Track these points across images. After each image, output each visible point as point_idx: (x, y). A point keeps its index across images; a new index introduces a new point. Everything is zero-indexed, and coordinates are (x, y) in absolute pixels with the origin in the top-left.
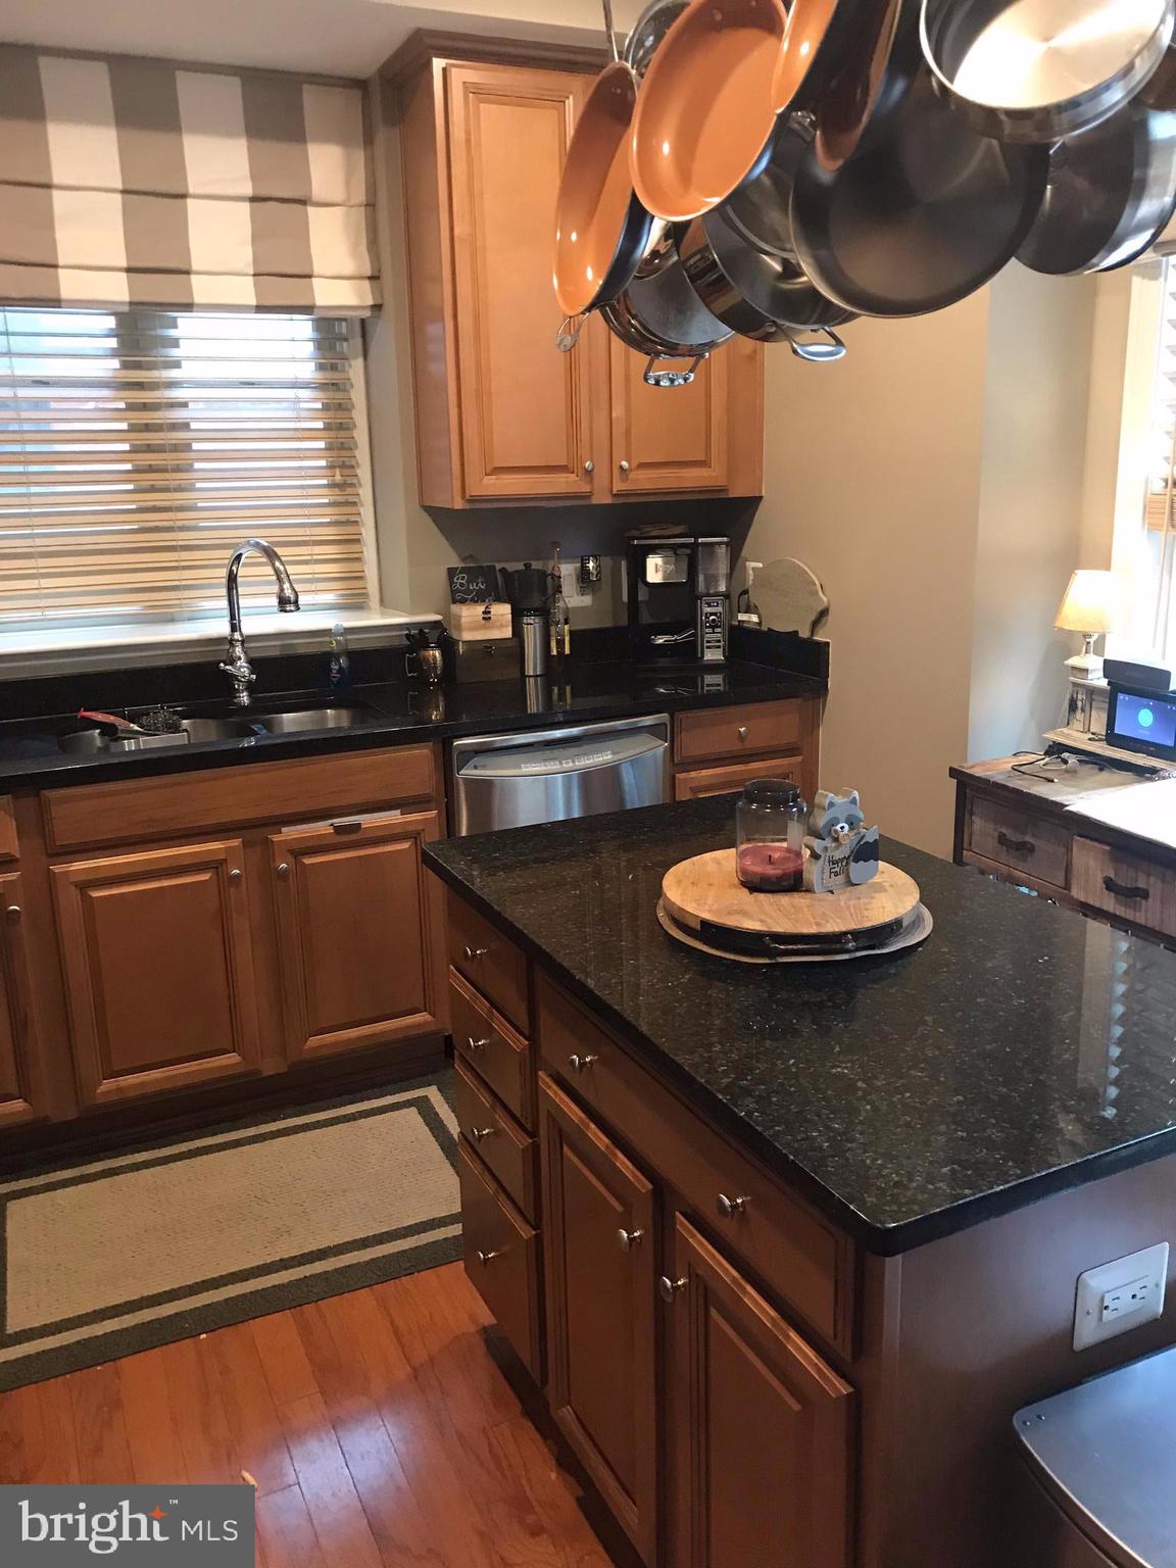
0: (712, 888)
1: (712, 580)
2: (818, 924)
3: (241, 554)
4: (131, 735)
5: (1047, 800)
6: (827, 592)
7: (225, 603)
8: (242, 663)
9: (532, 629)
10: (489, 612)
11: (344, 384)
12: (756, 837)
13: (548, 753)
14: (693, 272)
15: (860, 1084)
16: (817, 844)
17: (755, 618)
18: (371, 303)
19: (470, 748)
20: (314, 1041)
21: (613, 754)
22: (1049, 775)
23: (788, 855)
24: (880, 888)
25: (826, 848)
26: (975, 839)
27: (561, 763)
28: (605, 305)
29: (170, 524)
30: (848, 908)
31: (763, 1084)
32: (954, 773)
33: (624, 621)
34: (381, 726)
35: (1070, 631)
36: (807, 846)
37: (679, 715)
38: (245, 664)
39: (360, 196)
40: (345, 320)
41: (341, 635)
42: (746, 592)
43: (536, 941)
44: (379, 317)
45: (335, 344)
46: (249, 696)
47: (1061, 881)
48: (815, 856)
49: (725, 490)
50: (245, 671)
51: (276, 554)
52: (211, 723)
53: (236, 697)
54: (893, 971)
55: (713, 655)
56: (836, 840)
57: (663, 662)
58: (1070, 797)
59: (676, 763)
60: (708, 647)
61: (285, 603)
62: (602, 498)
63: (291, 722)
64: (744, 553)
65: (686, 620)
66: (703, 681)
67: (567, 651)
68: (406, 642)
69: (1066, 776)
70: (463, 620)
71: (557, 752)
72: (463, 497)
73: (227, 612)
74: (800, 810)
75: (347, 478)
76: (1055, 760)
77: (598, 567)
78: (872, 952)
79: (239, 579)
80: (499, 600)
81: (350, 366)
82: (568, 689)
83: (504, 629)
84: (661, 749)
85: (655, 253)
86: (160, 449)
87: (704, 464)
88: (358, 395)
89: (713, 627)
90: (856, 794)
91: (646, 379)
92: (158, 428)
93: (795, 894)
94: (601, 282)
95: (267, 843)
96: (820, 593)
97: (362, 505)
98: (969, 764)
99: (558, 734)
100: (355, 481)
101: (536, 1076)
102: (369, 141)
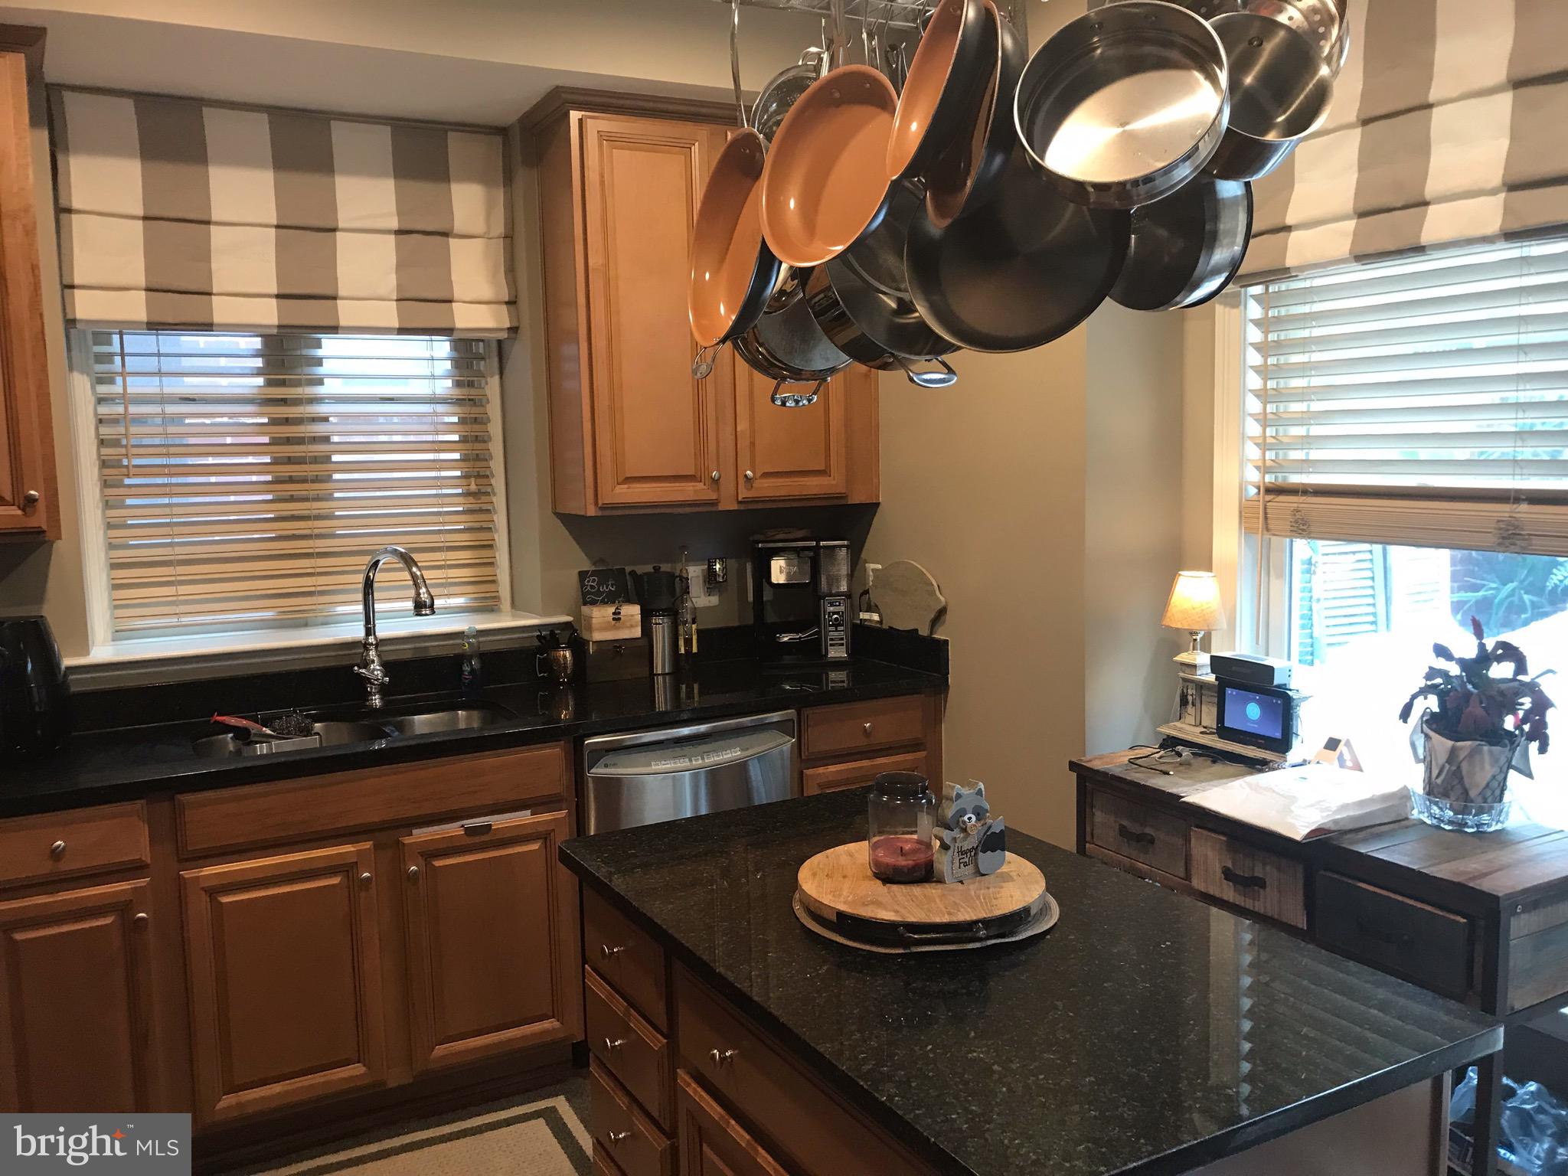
0: (847, 879)
1: (833, 580)
2: (949, 914)
3: (378, 561)
4: (264, 739)
5: (1164, 792)
6: (943, 591)
7: (360, 608)
8: (376, 667)
9: (661, 629)
10: (620, 613)
11: (481, 400)
12: (888, 829)
13: (678, 751)
14: (817, 308)
15: (996, 1067)
16: (947, 835)
17: (876, 617)
18: (508, 325)
19: (598, 747)
20: (440, 1050)
21: (742, 750)
22: (1164, 768)
23: (918, 846)
24: (1007, 878)
25: (955, 839)
26: (1097, 832)
27: (691, 761)
28: (738, 338)
29: (308, 532)
30: (978, 897)
31: (902, 1070)
32: (1074, 766)
33: (750, 621)
34: (511, 727)
35: (1178, 629)
36: (936, 837)
37: (806, 712)
38: (378, 668)
39: (499, 228)
40: (482, 341)
41: (474, 637)
42: (867, 592)
43: (676, 935)
44: (515, 339)
45: (472, 363)
46: (381, 699)
47: (1182, 873)
48: (945, 847)
49: (843, 497)
50: (379, 674)
51: (413, 560)
52: (343, 727)
53: (368, 700)
54: (1023, 958)
55: (838, 653)
56: (964, 830)
57: (787, 659)
58: (1185, 789)
59: (804, 758)
60: (831, 645)
61: (421, 607)
62: (728, 505)
63: (423, 723)
64: (863, 555)
65: (811, 618)
66: (827, 679)
67: (695, 650)
68: (536, 643)
69: (1181, 768)
70: (594, 621)
71: (687, 750)
72: (596, 503)
73: (362, 617)
74: (929, 801)
75: (480, 487)
76: (1170, 753)
77: (723, 569)
78: (1003, 940)
79: (375, 585)
80: (629, 601)
81: (487, 383)
82: (696, 686)
83: (633, 630)
84: (789, 745)
85: (782, 292)
86: (300, 461)
87: (824, 473)
88: (494, 410)
89: (836, 626)
90: (981, 786)
91: (773, 400)
92: (300, 441)
93: (927, 885)
94: (734, 318)
95: (398, 844)
96: (939, 596)
97: (496, 513)
98: (1088, 757)
99: (686, 731)
100: (489, 490)
101: (675, 1073)
102: (508, 180)
